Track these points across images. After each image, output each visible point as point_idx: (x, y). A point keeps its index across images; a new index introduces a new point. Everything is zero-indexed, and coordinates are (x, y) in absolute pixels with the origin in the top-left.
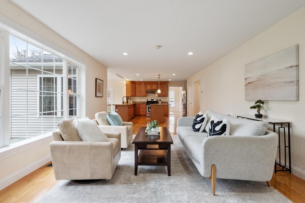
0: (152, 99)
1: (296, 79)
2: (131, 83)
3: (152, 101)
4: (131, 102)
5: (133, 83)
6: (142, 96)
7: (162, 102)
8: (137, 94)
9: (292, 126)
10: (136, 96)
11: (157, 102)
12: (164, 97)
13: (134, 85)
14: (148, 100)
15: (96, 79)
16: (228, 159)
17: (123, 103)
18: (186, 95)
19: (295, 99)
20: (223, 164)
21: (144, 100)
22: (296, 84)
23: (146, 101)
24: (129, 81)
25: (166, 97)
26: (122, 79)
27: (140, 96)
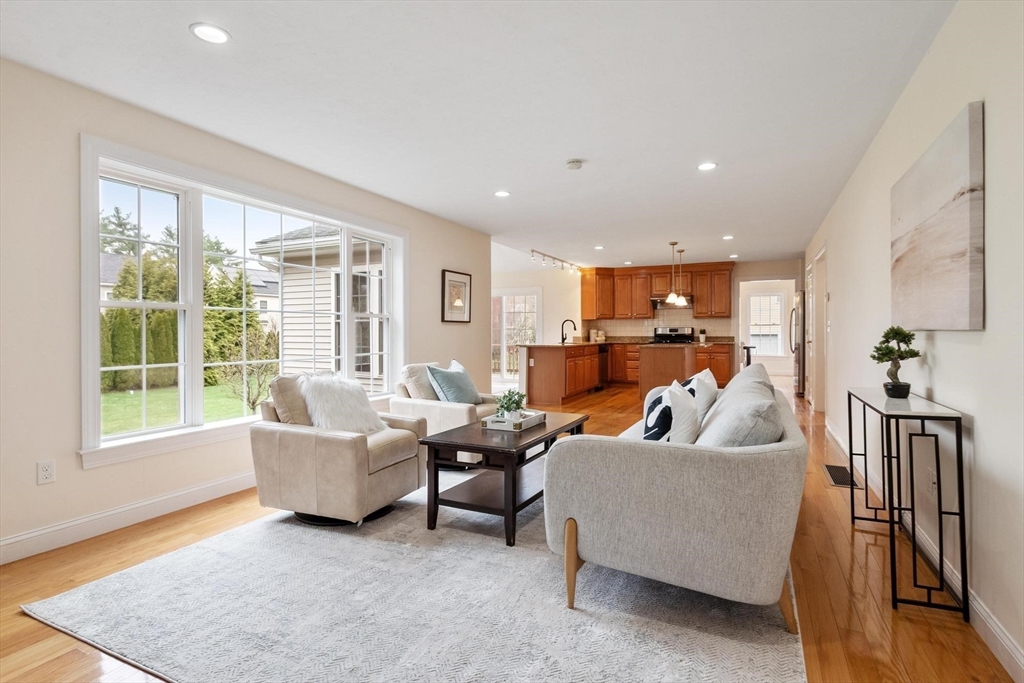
0: (675, 325)
1: (968, 242)
2: (597, 274)
3: (673, 334)
4: (598, 338)
5: (605, 274)
6: (636, 318)
7: (708, 339)
8: (620, 310)
9: (976, 435)
10: (617, 316)
11: (690, 338)
12: (719, 321)
13: (608, 282)
14: (660, 332)
15: (444, 272)
16: (610, 506)
17: (564, 340)
18: (800, 311)
19: (964, 322)
20: (595, 519)
21: (646, 329)
22: (972, 262)
23: (652, 334)
24: (592, 269)
25: (725, 321)
26: (560, 264)
27: (630, 318)
